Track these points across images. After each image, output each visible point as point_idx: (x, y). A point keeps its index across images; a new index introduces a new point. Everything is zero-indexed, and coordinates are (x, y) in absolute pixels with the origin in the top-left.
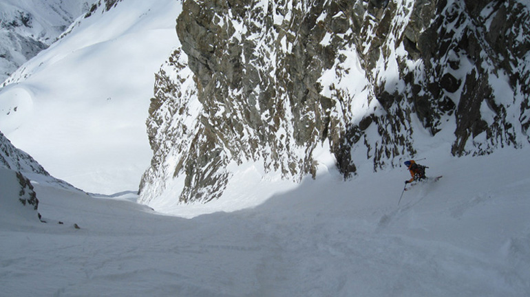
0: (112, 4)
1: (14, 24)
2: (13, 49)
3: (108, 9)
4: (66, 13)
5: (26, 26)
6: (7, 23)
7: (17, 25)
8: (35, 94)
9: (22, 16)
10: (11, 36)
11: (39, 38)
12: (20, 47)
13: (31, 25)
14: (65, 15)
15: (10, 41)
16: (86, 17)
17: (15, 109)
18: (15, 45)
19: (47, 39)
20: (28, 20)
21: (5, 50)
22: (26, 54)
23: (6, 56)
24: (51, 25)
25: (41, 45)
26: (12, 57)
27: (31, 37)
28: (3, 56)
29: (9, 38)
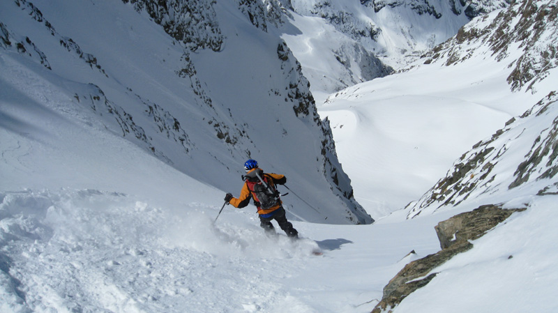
0: (453, 62)
1: (362, 34)
2: (354, 59)
3: (448, 64)
4: (412, 38)
5: (372, 38)
6: (356, 31)
7: (365, 36)
8: (361, 120)
9: (372, 29)
10: (356, 47)
11: (378, 53)
12: (360, 59)
13: (376, 39)
15: (354, 51)
16: (425, 63)
17: (341, 126)
18: (356, 57)
19: (385, 56)
20: (376, 34)
21: (347, 57)
22: (363, 67)
23: (346, 64)
24: (394, 45)
25: (378, 62)
26: (350, 66)
27: (372, 51)
28: (343, 63)
29: (353, 49)
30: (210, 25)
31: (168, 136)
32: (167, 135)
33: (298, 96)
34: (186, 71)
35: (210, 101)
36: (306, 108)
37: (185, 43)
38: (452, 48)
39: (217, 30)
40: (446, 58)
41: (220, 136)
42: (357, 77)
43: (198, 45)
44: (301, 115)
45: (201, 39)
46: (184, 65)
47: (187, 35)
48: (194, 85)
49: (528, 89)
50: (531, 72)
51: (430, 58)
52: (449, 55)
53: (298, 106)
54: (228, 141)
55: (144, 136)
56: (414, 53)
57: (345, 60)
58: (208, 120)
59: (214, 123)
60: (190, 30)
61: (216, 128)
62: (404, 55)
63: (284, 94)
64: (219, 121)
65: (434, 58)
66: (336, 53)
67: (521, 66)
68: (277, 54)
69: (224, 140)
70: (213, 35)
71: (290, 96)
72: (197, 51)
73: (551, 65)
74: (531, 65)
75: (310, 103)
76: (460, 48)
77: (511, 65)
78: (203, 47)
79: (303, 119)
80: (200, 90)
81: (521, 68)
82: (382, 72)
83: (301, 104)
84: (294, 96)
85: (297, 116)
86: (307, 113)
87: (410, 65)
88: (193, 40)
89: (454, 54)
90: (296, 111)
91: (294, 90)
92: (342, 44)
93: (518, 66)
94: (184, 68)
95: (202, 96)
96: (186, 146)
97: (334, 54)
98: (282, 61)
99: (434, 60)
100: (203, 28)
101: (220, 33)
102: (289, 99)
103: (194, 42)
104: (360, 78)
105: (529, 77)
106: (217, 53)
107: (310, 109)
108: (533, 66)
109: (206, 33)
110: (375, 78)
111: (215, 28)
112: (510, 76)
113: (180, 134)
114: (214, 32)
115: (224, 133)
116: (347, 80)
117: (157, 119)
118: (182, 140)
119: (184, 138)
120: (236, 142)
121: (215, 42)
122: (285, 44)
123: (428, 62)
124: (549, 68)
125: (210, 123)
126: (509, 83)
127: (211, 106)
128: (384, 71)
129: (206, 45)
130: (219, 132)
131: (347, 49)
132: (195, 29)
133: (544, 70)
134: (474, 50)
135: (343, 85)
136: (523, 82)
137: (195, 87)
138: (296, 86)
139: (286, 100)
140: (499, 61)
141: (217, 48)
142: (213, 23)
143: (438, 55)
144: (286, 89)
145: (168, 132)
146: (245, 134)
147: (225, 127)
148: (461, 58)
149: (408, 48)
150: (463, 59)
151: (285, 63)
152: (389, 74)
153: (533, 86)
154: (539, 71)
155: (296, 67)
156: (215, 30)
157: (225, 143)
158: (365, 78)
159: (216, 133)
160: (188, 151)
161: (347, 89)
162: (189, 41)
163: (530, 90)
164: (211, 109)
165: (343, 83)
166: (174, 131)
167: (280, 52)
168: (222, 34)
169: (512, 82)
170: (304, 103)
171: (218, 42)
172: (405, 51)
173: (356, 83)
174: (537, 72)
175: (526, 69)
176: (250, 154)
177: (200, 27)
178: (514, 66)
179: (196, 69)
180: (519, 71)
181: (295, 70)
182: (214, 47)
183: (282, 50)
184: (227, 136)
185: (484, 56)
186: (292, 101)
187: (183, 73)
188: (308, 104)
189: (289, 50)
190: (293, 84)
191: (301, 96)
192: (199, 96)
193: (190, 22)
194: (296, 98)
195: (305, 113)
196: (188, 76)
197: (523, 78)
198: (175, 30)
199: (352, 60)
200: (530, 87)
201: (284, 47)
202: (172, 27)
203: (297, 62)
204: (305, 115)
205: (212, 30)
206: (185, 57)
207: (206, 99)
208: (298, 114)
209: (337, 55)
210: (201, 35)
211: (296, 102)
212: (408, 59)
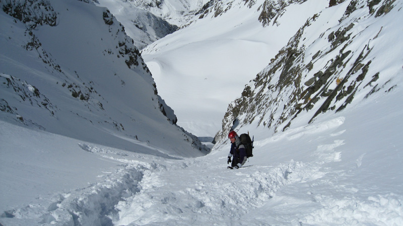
0: (219, 14)
1: (151, 5)
2: (148, 25)
3: (216, 16)
4: (187, 2)
5: (158, 7)
6: (146, 4)
7: (152, 6)
9: (157, 1)
10: (148, 16)
11: (165, 17)
12: (153, 24)
13: (161, 7)
14: (186, 4)
15: (147, 19)
16: (200, 18)
18: (150, 22)
19: (170, 19)
20: (160, 4)
21: (143, 24)
22: (156, 29)
23: (143, 29)
24: (175, 9)
25: (166, 23)
26: (146, 30)
27: (160, 16)
28: (141, 29)
29: (146, 17)
30: (43, 4)
31: (32, 103)
32: (30, 102)
33: (127, 51)
34: (32, 44)
35: (59, 67)
36: (135, 60)
37: (25, 22)
38: (216, 4)
39: (50, 8)
40: (214, 12)
41: (75, 95)
42: (153, 36)
43: (37, 23)
44: (133, 66)
45: (38, 18)
46: (29, 39)
47: (25, 16)
48: (42, 55)
49: (274, 24)
50: (273, 11)
51: (203, 14)
52: (215, 9)
53: (128, 59)
54: (82, 98)
55: (8, 107)
56: (190, 12)
57: (142, 26)
58: (61, 83)
59: (67, 85)
60: (26, 11)
61: (70, 89)
62: (183, 16)
63: (116, 52)
64: (71, 82)
65: (205, 13)
66: (135, 22)
67: (266, 8)
68: (104, 21)
69: (79, 98)
70: (47, 13)
71: (121, 53)
72: (36, 28)
73: (286, 4)
74: (272, 7)
75: (138, 56)
76: (222, 3)
77: (259, 9)
78: (41, 24)
79: (135, 70)
80: (48, 59)
81: (266, 10)
82: (170, 30)
83: (131, 58)
84: (124, 52)
85: (130, 68)
86: (137, 64)
87: (190, 21)
88: (31, 19)
89: (218, 8)
90: (129, 64)
91: (123, 47)
92: (138, 15)
93: (264, 9)
94: (30, 42)
95: (51, 63)
96: (51, 109)
97: (133, 23)
98: (108, 25)
99: (205, 15)
100: (38, 8)
101: (53, 10)
102: (120, 55)
103: (33, 21)
104: (155, 37)
105: (273, 15)
106: (54, 27)
107: (139, 60)
108: (274, 7)
109: (41, 12)
110: (166, 35)
111: (48, 6)
112: (260, 17)
113: (41, 100)
114: (48, 10)
115: (77, 92)
116: (146, 40)
117: (17, 89)
118: (45, 105)
119: (46, 102)
120: (88, 98)
121: (50, 18)
122: (108, 11)
123: (202, 17)
124: (285, 6)
125: (64, 85)
126: (260, 22)
127: (60, 71)
128: (172, 29)
129: (43, 22)
130: (73, 92)
131: (142, 18)
132: (31, 9)
133: (282, 8)
134: (232, 2)
135: (144, 44)
136: (270, 19)
137: (43, 57)
138: (124, 44)
139: (118, 56)
140: (250, 7)
141: (53, 23)
142: (46, 3)
143: (208, 11)
144: (117, 47)
145: (30, 100)
146: (93, 90)
147: (76, 87)
148: (224, 10)
149: (185, 10)
150: (226, 10)
151: (111, 26)
152: (175, 31)
153: (277, 21)
154: (279, 10)
155: (121, 28)
156: (48, 8)
157: (80, 101)
158: (159, 36)
159: (71, 94)
160: (53, 113)
161: (148, 47)
162: (28, 20)
163: (275, 24)
164: (61, 73)
165: (144, 43)
166: (35, 97)
167: (106, 18)
168: (55, 11)
169: (262, 20)
170: (133, 56)
171: (52, 18)
172: (183, 12)
173: (153, 42)
174: (278, 10)
175: (270, 9)
176: (102, 106)
177: (35, 8)
178: (261, 9)
179: (40, 42)
180: (265, 12)
181: (120, 31)
182: (50, 23)
183: (108, 17)
184: (80, 94)
185: (239, 6)
186: (123, 56)
187: (29, 46)
188: (136, 57)
189: (112, 16)
190: (121, 42)
191: (130, 51)
192: (48, 64)
193: (25, 4)
194: (126, 53)
195: (135, 64)
196: (34, 48)
197: (269, 16)
198: (13, 12)
199: (147, 25)
200: (275, 22)
201: (108, 13)
202: (10, 10)
203: (120, 25)
204: (135, 66)
205: (46, 8)
206: (28, 32)
207: (55, 65)
208: (131, 66)
209: (136, 24)
210: (37, 14)
211: (127, 57)
212: (187, 17)
